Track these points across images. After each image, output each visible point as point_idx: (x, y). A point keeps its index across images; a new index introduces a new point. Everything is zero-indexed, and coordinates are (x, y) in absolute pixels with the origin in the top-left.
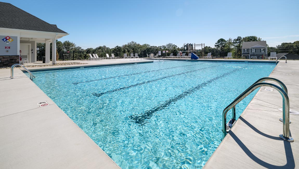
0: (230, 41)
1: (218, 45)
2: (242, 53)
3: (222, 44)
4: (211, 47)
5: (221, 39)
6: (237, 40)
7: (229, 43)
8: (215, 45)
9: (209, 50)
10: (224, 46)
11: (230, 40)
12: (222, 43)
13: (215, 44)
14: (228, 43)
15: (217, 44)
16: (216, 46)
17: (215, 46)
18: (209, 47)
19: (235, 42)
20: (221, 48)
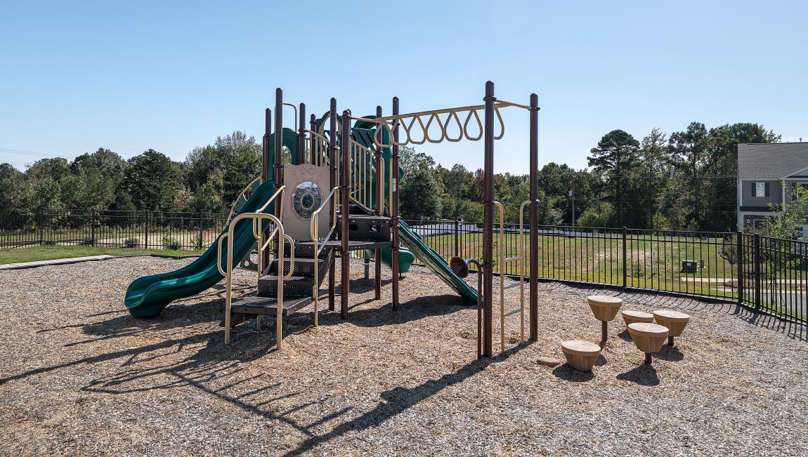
0: (657, 142)
1: (602, 160)
2: (741, 204)
3: (619, 154)
4: (570, 166)
5: (617, 132)
6: (688, 137)
7: (652, 150)
8: (588, 158)
9: (563, 180)
10: (626, 165)
11: (655, 137)
12: (618, 150)
13: (591, 155)
14: (644, 150)
15: (598, 156)
16: (592, 162)
17: (590, 165)
18: (564, 167)
19: (675, 145)
20: (617, 171)
